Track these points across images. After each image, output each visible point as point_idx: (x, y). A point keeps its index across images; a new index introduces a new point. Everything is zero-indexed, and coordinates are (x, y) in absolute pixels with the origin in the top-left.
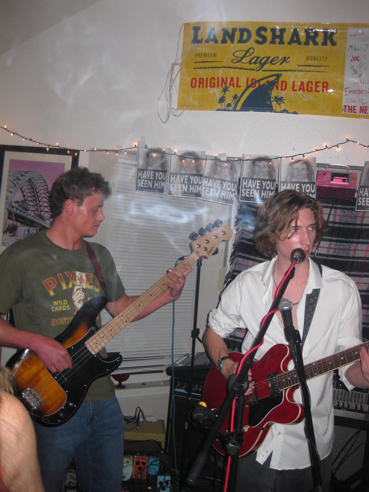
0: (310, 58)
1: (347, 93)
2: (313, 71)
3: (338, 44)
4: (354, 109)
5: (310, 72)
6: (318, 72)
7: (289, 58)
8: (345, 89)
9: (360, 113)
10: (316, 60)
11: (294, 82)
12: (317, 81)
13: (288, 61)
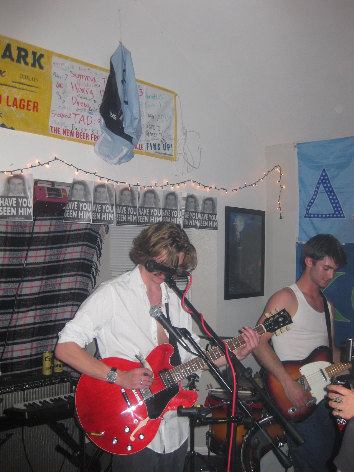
0: (23, 77)
1: (53, 115)
2: (26, 90)
3: (45, 68)
4: (58, 131)
5: (23, 90)
6: (30, 91)
7: (4, 72)
8: (52, 111)
9: (63, 135)
10: (29, 79)
11: (8, 97)
12: (29, 100)
13: (3, 74)
